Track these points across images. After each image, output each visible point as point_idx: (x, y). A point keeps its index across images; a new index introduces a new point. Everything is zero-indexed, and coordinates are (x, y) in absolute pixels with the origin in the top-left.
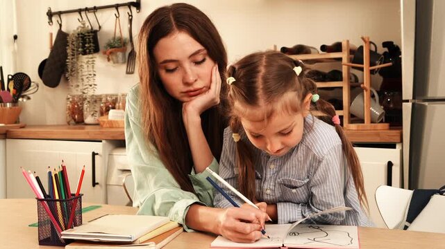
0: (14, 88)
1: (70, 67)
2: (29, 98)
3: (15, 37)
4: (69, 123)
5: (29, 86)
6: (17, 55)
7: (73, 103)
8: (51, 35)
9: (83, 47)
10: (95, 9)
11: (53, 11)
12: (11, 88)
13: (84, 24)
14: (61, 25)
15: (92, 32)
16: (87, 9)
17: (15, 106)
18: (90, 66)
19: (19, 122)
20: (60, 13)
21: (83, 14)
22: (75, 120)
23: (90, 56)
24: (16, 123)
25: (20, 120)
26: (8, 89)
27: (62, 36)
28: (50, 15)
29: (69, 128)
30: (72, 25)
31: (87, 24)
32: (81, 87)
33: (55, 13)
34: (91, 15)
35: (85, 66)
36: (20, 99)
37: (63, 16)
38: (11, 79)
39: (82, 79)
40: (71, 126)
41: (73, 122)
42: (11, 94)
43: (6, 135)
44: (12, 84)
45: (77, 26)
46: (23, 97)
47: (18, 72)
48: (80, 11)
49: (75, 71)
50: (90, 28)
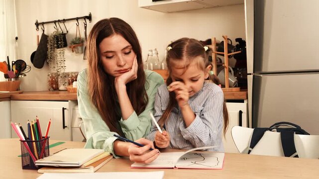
0: (16, 69)
1: (49, 55)
2: (25, 75)
3: (17, 38)
4: (49, 90)
5: (26, 68)
6: (18, 49)
7: (52, 77)
8: (38, 36)
9: (57, 44)
10: (64, 21)
11: (39, 22)
12: (14, 69)
13: (58, 30)
14: (44, 31)
15: (62, 35)
16: (59, 21)
17: (17, 80)
18: (62, 55)
19: (19, 90)
20: (43, 24)
21: (57, 24)
22: (53, 88)
23: (62, 49)
24: (17, 90)
25: (20, 88)
26: (12, 70)
27: (45, 37)
28: (37, 24)
29: (50, 94)
30: (50, 30)
31: (60, 30)
32: (56, 68)
33: (40, 24)
34: (62, 25)
35: (59, 55)
36: (20, 76)
37: (45, 26)
38: (14, 64)
39: (57, 63)
40: (51, 92)
41: (52, 89)
42: (14, 73)
43: (10, 98)
44: (14, 66)
45: (53, 31)
46: (21, 74)
47: (19, 59)
48: (55, 22)
49: (53, 58)
50: (61, 32)
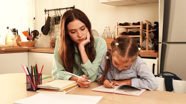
0: (33, 35)
1: (51, 28)
2: (38, 39)
3: (34, 18)
4: (50, 47)
5: (38, 34)
6: (35, 24)
7: (52, 40)
8: (46, 18)
9: (55, 22)
10: (60, 9)
11: (46, 10)
13: (56, 14)
14: (49, 15)
15: (58, 17)
16: (57, 9)
17: (33, 41)
18: (58, 28)
19: (35, 46)
20: (49, 11)
21: (56, 11)
22: (52, 46)
23: (58, 25)
24: (33, 46)
26: (31, 36)
27: (49, 18)
28: (46, 11)
29: (51, 49)
30: (52, 14)
31: (57, 14)
32: (54, 35)
33: (47, 11)
34: (58, 11)
35: (56, 28)
36: (35, 39)
37: (49, 12)
38: (32, 32)
39: (55, 33)
40: (51, 48)
41: (52, 47)
42: (32, 37)
44: (32, 34)
45: (54, 15)
46: (36, 38)
47: (35, 30)
48: (55, 10)
49: (53, 30)
50: (58, 16)
